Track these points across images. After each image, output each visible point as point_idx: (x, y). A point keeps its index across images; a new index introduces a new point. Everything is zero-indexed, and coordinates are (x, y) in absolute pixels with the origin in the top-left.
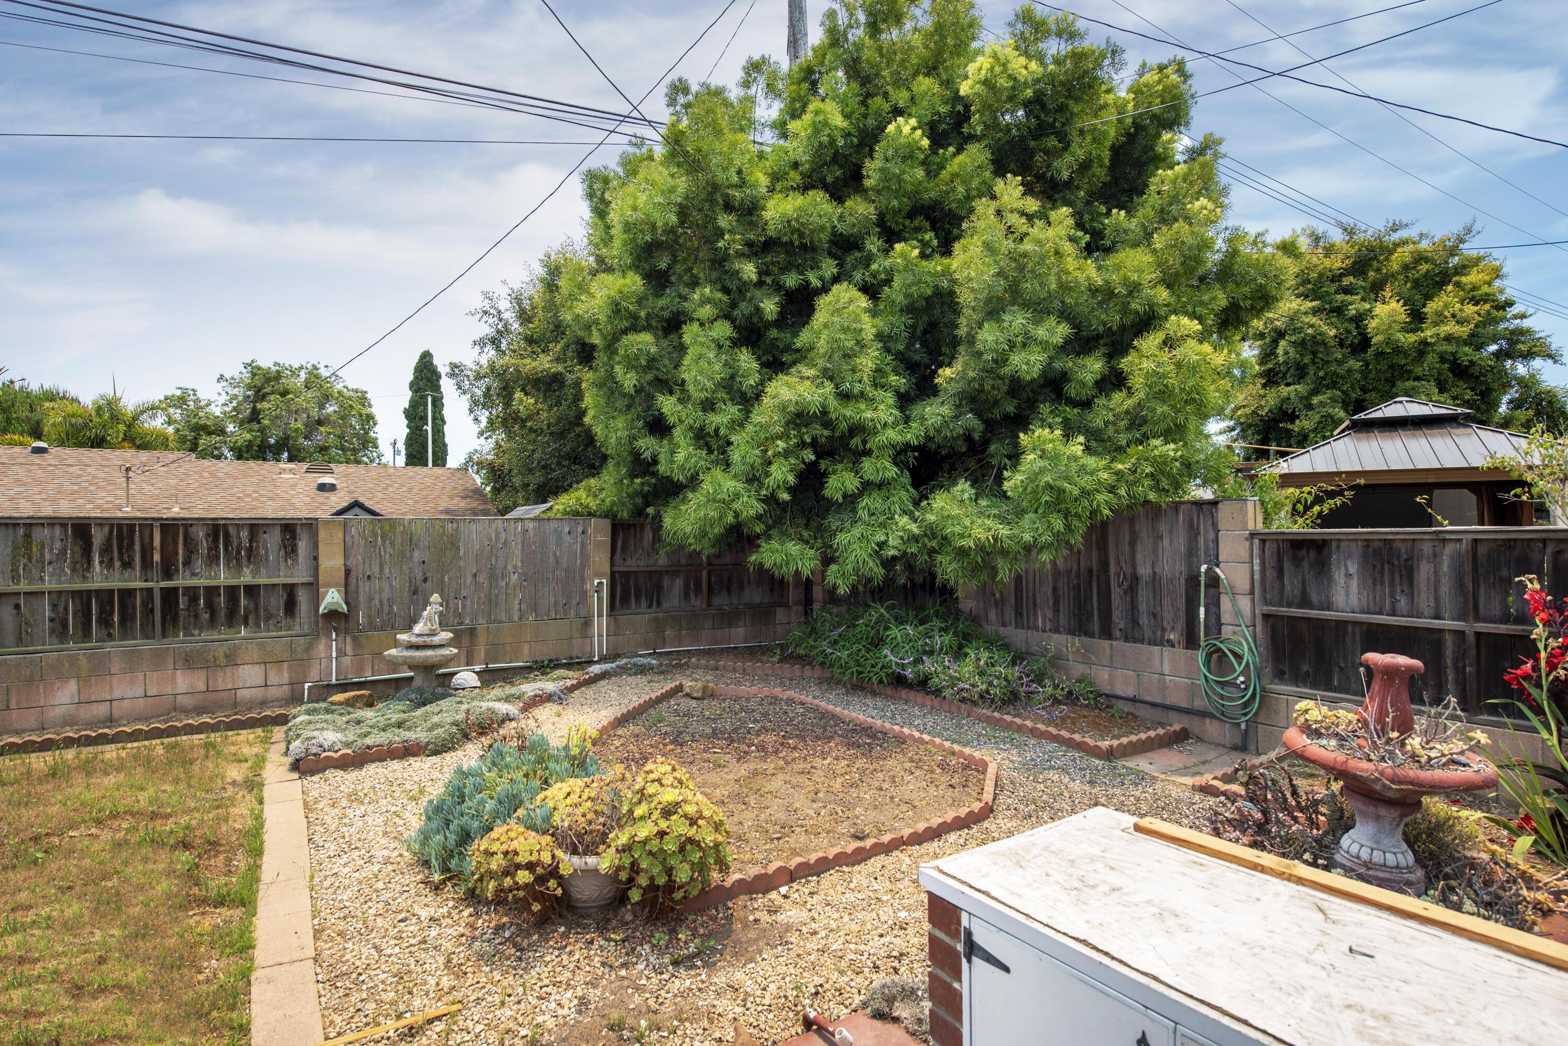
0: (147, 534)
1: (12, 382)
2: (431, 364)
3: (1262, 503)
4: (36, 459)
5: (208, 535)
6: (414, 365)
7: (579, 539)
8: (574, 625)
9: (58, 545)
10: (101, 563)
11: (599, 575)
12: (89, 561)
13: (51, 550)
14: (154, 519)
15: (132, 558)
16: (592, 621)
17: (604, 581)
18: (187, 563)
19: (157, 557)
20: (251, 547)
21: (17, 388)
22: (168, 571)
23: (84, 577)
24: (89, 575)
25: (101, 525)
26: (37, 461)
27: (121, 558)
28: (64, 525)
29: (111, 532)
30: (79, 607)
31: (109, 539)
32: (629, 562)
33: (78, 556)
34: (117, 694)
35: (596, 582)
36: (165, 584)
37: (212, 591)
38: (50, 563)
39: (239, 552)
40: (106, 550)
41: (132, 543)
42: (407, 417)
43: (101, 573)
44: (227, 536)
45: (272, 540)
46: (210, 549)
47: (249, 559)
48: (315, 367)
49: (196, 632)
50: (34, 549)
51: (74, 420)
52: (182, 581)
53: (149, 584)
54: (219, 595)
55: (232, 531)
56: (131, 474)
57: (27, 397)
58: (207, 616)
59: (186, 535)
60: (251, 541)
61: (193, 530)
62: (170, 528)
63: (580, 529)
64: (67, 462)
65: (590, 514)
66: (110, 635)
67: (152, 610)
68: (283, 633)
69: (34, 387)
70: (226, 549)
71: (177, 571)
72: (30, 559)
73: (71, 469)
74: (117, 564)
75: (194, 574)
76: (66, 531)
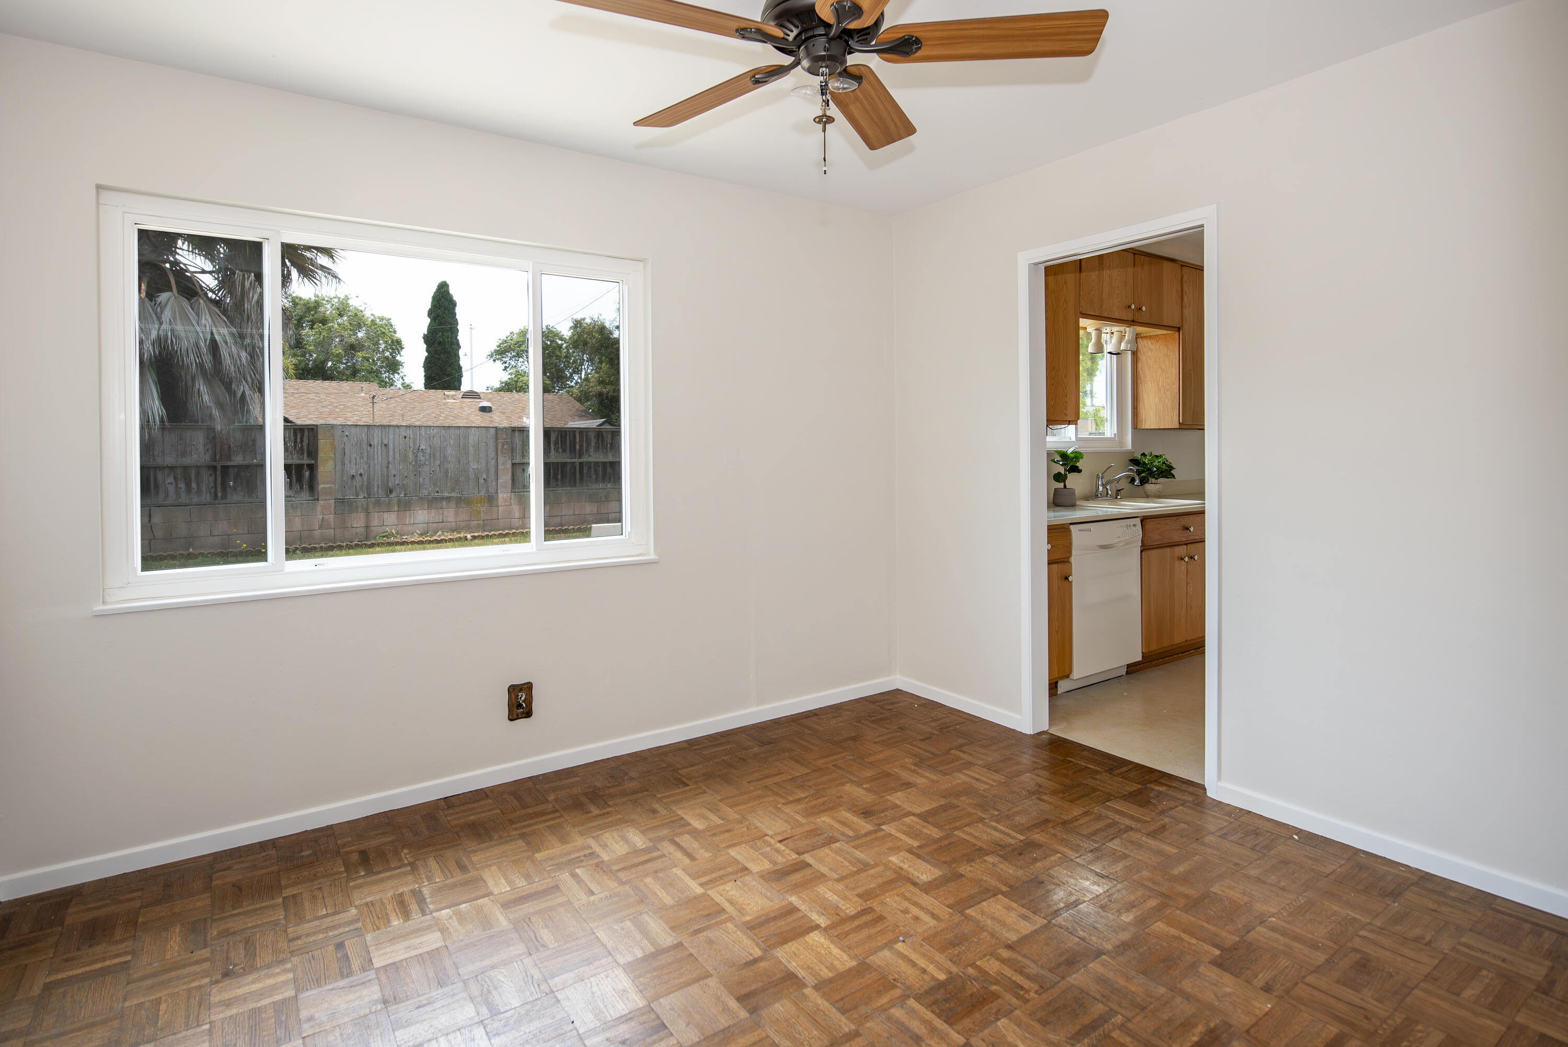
0: (572, 436)
2: (448, 293)
3: (1095, 420)
5: (595, 437)
6: (432, 294)
10: (554, 449)
18: (587, 450)
27: (562, 448)
29: (558, 434)
31: (557, 438)
34: (564, 513)
37: (596, 463)
39: (607, 445)
41: (566, 440)
42: (426, 342)
44: (603, 437)
48: (347, 298)
49: (590, 485)
52: (585, 459)
54: (599, 466)
55: (604, 434)
58: (594, 477)
59: (586, 435)
60: (612, 440)
61: (590, 434)
66: (557, 485)
70: (602, 444)
74: (560, 450)
75: (590, 456)
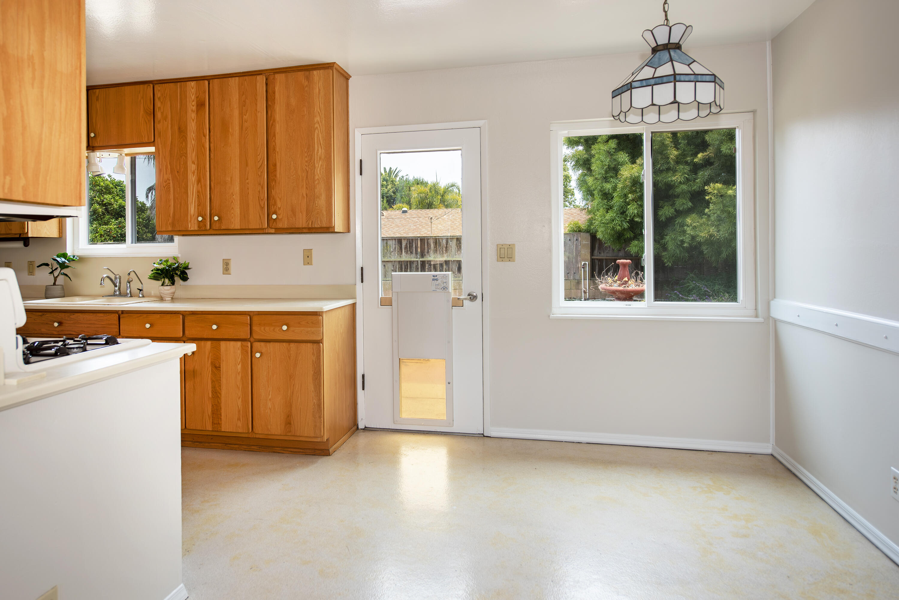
1: (403, 177)
4: (403, 215)
5: (434, 242)
7: (575, 243)
8: (572, 283)
9: (394, 246)
10: (405, 252)
11: (585, 260)
12: (402, 252)
13: (392, 248)
14: (418, 237)
15: (413, 250)
16: (581, 282)
17: (587, 263)
18: (428, 252)
19: (419, 250)
20: (447, 247)
21: (405, 179)
22: (422, 255)
23: (400, 257)
24: (401, 256)
25: (404, 239)
26: (403, 216)
27: (410, 251)
28: (395, 239)
30: (399, 266)
32: (602, 254)
33: (399, 250)
35: (583, 263)
36: (421, 259)
37: (435, 262)
38: (392, 252)
39: (443, 249)
40: (406, 248)
41: (413, 245)
43: (405, 256)
44: (439, 243)
45: (453, 244)
46: (434, 247)
47: (446, 251)
50: (388, 247)
51: (421, 195)
52: (426, 258)
53: (417, 259)
54: (437, 263)
55: (441, 241)
56: (432, 220)
57: (408, 184)
59: (427, 243)
61: (430, 240)
62: (423, 240)
63: (575, 239)
64: (413, 216)
65: (580, 231)
67: (418, 268)
68: (457, 279)
69: (411, 178)
70: (439, 247)
71: (425, 255)
72: (387, 251)
73: (414, 219)
75: (430, 256)
76: (396, 241)
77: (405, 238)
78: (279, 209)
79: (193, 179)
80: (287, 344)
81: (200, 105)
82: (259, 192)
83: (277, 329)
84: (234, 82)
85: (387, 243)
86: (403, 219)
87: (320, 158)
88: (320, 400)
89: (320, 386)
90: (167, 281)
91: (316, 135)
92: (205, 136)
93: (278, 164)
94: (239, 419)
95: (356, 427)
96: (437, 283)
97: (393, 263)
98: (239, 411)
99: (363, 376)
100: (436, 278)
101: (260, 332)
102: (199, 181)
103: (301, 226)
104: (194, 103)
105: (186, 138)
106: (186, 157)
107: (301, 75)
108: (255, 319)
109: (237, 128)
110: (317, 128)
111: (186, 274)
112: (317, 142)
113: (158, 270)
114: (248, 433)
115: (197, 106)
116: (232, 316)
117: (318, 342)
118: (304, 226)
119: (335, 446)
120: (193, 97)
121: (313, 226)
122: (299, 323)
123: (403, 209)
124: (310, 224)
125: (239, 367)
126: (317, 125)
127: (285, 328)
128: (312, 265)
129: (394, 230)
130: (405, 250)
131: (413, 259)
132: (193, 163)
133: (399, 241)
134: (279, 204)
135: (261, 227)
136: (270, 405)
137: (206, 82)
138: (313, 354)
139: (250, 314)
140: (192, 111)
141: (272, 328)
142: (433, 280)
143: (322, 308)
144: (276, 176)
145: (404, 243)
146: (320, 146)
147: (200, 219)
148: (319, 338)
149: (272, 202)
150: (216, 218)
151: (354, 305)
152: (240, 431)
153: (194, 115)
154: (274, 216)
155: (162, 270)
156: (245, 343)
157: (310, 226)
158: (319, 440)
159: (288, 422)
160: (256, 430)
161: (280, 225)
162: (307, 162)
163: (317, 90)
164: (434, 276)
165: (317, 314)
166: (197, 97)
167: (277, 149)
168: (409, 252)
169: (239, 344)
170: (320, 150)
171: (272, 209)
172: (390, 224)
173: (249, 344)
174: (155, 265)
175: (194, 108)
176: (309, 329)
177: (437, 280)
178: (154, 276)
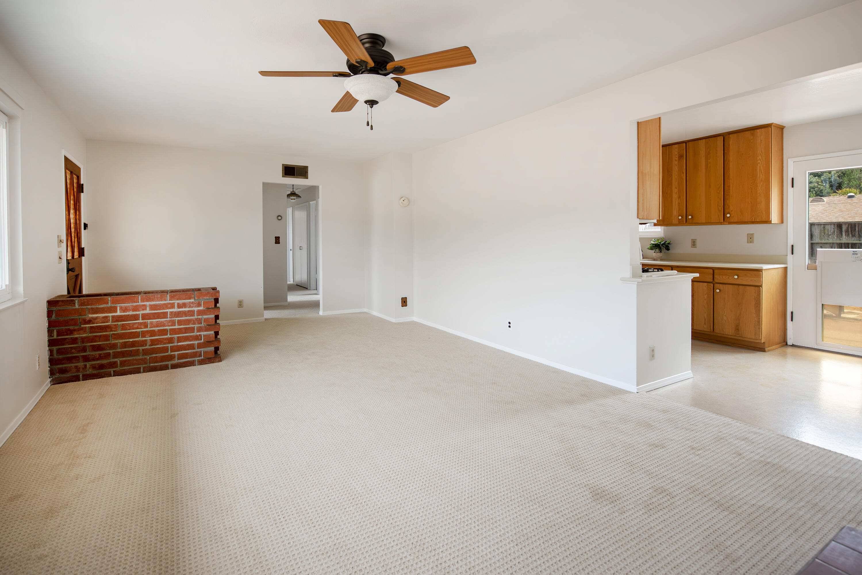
4: (849, 200)
9: (832, 230)
12: (842, 235)
15: (855, 234)
23: (840, 239)
28: (834, 224)
31: (848, 228)
33: (838, 233)
38: (831, 235)
40: (847, 231)
41: (855, 229)
43: (845, 238)
50: (826, 231)
72: (825, 234)
76: (835, 226)
77: (845, 223)
78: (732, 211)
79: (676, 197)
80: (737, 286)
81: (681, 157)
82: (718, 202)
83: (731, 278)
84: (702, 143)
85: (824, 227)
86: (848, 204)
87: (761, 181)
88: (759, 319)
89: (759, 310)
90: (657, 250)
91: (758, 167)
92: (683, 173)
93: (731, 186)
94: (705, 324)
95: (785, 343)
96: (857, 256)
97: (831, 244)
98: (705, 320)
99: (792, 313)
100: (855, 253)
101: (718, 279)
102: (679, 197)
103: (747, 221)
104: (677, 156)
105: (672, 175)
106: (672, 185)
107: (748, 133)
108: (716, 271)
109: (704, 167)
110: (759, 163)
111: (669, 247)
112: (759, 171)
113: (653, 244)
114: (711, 332)
115: (679, 157)
116: (701, 269)
117: (759, 286)
118: (749, 221)
119: (770, 348)
120: (676, 153)
121: (756, 221)
122: (746, 275)
123: (849, 194)
124: (754, 219)
125: (706, 296)
126: (759, 161)
127: (736, 277)
128: (753, 243)
129: (837, 215)
130: (845, 233)
131: (854, 242)
132: (676, 188)
133: (839, 226)
134: (731, 208)
135: (719, 221)
136: (725, 318)
137: (685, 144)
138: (755, 293)
139: (713, 269)
140: (676, 160)
141: (727, 277)
142: (853, 254)
143: (762, 267)
144: (729, 192)
145: (844, 228)
146: (761, 174)
147: (680, 218)
148: (759, 284)
149: (726, 207)
150: (690, 217)
151: (786, 269)
152: (705, 330)
153: (676, 163)
154: (728, 215)
155: (656, 245)
156: (709, 284)
157: (753, 221)
158: (758, 341)
159: (737, 329)
160: (715, 331)
161: (732, 220)
162: (751, 183)
163: (760, 141)
164: (854, 252)
165: (759, 271)
166: (679, 153)
167: (731, 177)
168: (851, 235)
169: (706, 284)
170: (761, 175)
171: (726, 211)
172: (832, 209)
173: (712, 285)
174: (652, 242)
175: (677, 159)
176: (753, 279)
177: (856, 254)
178: (651, 248)
